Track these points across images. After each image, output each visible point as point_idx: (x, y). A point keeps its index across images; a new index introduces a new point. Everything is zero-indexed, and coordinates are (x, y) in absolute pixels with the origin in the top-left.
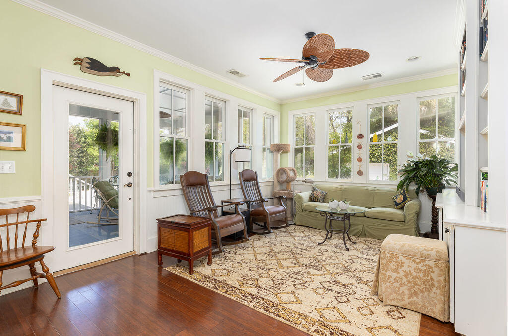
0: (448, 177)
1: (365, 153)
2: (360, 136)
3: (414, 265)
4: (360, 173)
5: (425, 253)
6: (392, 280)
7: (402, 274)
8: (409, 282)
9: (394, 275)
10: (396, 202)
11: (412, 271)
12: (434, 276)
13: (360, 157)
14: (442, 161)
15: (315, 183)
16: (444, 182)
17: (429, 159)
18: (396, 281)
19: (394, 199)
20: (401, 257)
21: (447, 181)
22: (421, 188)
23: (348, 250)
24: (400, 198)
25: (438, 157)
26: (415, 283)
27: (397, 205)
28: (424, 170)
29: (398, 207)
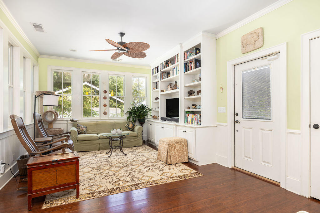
1: (108, 102)
2: (105, 92)
3: (179, 146)
4: (105, 113)
5: (182, 140)
6: (173, 154)
7: (176, 150)
8: (178, 153)
9: (174, 152)
10: (129, 128)
11: (179, 148)
12: (184, 148)
13: (105, 104)
15: (79, 121)
18: (174, 154)
19: (127, 126)
20: (175, 144)
23: (126, 155)
24: (131, 125)
26: (180, 153)
27: (130, 129)
29: (130, 130)
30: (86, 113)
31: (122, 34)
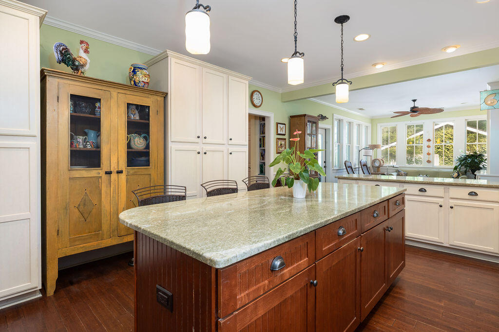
0: (484, 163)
1: (432, 150)
2: (429, 140)
4: (429, 162)
13: (429, 152)
14: (480, 155)
15: (399, 168)
16: (481, 166)
17: (473, 154)
19: (452, 176)
21: (483, 165)
22: (468, 170)
24: (455, 175)
25: (478, 153)
28: (469, 160)
30: (409, 161)
31: (414, 101)
